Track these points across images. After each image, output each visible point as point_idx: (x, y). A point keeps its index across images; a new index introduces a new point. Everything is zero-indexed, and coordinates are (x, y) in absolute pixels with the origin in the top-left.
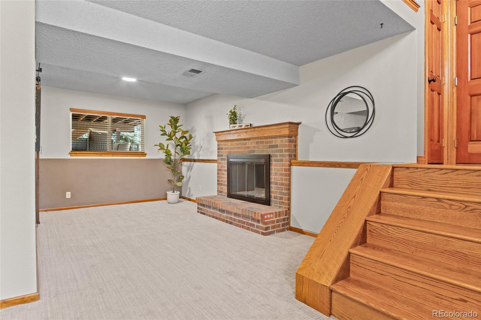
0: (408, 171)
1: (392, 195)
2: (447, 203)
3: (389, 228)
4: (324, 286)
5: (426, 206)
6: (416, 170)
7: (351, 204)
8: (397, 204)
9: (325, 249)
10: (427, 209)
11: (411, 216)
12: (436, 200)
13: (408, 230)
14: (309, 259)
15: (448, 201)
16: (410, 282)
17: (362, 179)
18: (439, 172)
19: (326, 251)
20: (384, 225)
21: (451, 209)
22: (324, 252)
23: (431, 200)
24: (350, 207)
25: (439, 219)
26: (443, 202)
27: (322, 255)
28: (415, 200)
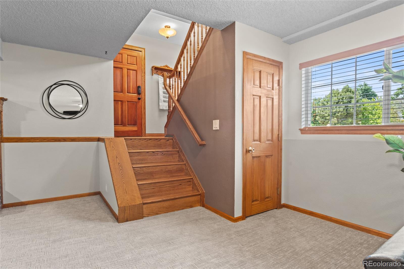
0: (131, 141)
1: (134, 153)
2: (156, 153)
3: (144, 169)
4: (140, 204)
5: (149, 156)
6: (135, 140)
7: (118, 161)
8: (136, 157)
9: (125, 188)
10: (150, 157)
11: (143, 162)
12: (152, 153)
13: (152, 167)
14: (120, 197)
15: (156, 152)
16: (165, 186)
17: (113, 147)
18: (145, 141)
19: (126, 189)
20: (141, 168)
21: (158, 155)
22: (125, 190)
23: (151, 153)
24: (119, 163)
25: (154, 161)
26: (155, 153)
27: (126, 192)
28: (144, 154)
